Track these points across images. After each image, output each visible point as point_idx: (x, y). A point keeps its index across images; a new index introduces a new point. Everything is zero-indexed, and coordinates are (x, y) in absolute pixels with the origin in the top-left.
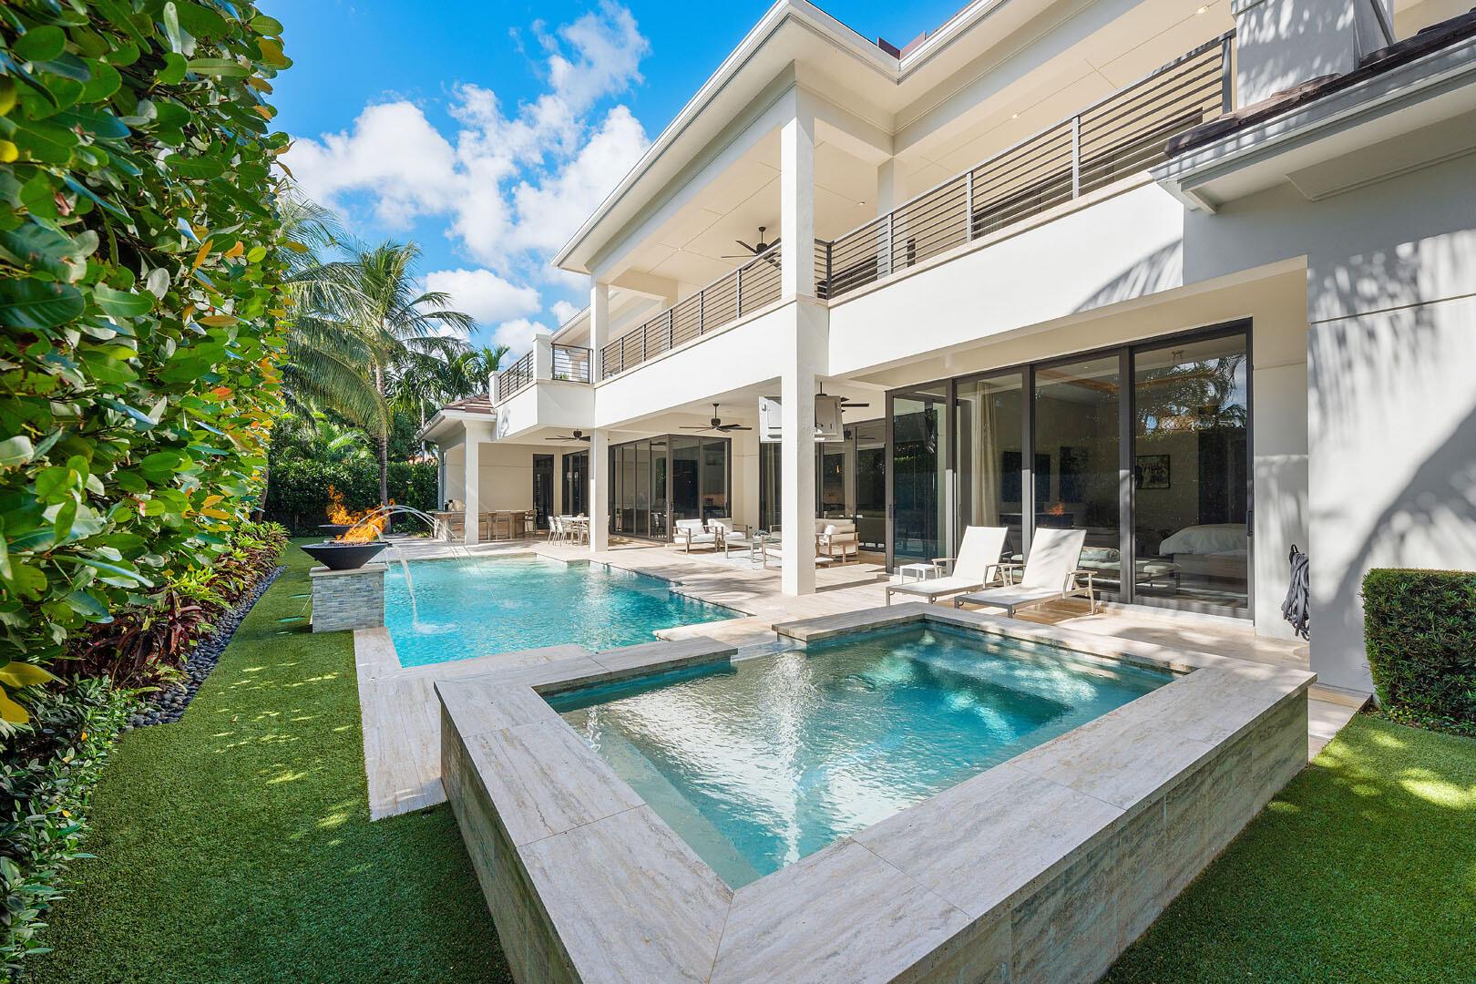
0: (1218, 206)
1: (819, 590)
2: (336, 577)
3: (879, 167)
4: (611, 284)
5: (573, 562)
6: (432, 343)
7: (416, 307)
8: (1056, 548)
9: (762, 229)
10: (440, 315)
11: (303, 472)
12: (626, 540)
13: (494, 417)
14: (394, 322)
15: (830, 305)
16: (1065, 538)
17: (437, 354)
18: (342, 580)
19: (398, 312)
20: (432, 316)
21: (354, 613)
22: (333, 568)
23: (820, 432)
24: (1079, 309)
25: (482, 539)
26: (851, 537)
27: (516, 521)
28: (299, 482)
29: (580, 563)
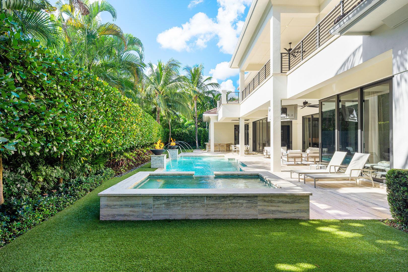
0: (370, 33)
1: (282, 171)
2: (155, 156)
3: (316, 18)
4: (245, 70)
5: (230, 159)
6: (209, 92)
7: (204, 83)
8: (358, 161)
9: (290, 43)
10: (210, 84)
11: (178, 131)
12: (257, 153)
13: (217, 114)
14: (199, 88)
15: (287, 75)
16: (362, 157)
17: (211, 96)
18: (156, 157)
19: (200, 85)
20: (208, 85)
21: (158, 165)
22: (156, 155)
23: (288, 117)
24: (337, 73)
25: (215, 151)
26: (318, 155)
27: (227, 146)
28: (177, 134)
29: (232, 159)
